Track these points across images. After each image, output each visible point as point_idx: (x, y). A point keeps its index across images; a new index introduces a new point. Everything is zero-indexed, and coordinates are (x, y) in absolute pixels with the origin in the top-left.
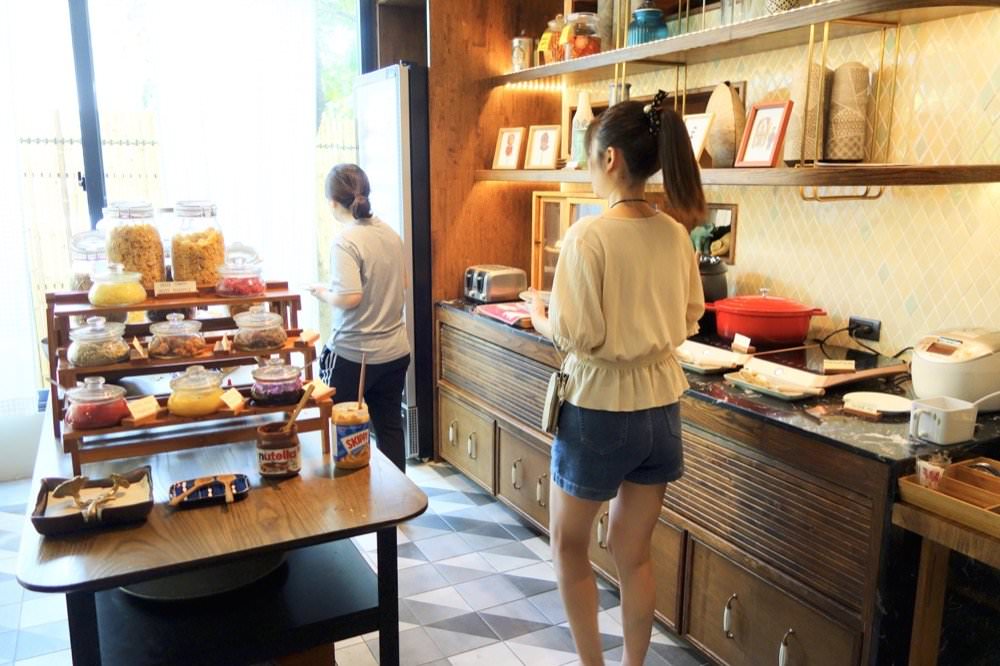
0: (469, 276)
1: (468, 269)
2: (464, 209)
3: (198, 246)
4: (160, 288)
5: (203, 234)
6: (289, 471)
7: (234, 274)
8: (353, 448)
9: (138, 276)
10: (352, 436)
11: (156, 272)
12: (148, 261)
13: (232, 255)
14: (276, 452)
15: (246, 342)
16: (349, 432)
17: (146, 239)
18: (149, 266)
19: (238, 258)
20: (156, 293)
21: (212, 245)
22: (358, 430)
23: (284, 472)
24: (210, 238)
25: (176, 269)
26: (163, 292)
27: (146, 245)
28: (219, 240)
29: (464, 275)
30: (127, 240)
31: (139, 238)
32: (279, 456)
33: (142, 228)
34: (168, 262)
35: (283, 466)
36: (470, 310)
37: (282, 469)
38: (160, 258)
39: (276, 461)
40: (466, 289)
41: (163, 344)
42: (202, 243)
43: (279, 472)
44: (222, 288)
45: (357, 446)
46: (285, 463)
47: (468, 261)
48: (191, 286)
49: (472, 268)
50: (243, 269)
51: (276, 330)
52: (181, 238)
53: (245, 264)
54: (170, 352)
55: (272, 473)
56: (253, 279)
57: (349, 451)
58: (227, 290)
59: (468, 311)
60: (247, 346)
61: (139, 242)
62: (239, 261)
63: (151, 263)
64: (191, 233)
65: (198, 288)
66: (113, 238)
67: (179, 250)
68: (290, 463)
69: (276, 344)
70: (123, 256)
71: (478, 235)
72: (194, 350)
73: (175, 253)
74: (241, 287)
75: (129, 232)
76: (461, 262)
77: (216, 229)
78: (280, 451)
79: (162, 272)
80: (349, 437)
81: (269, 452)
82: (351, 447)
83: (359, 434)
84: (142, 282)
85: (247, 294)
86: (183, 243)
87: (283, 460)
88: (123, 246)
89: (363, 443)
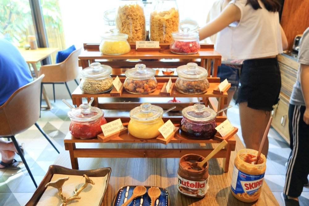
0: (297, 39)
1: (297, 36)
2: (302, 5)
3: (163, 19)
4: (140, 44)
5: (168, 12)
6: (198, 195)
7: (182, 39)
8: (250, 190)
9: (126, 36)
10: (251, 182)
11: (140, 34)
12: (136, 27)
13: (183, 26)
14: (191, 182)
15: (182, 88)
16: (248, 179)
17: (135, 14)
18: (136, 30)
19: (185, 28)
20: (137, 47)
21: (171, 19)
22: (255, 179)
23: (195, 196)
24: (171, 14)
25: (151, 33)
26: (141, 47)
27: (135, 18)
28: (176, 16)
29: (294, 39)
30: (125, 14)
31: (131, 13)
32: (192, 185)
33: (133, 7)
34: (148, 28)
35: (194, 192)
36: (294, 56)
37: (193, 193)
38: (143, 25)
39: (190, 188)
40: (294, 46)
41: (131, 85)
42: (167, 17)
43: (191, 195)
44: (173, 47)
45: (252, 189)
46: (197, 191)
47: (298, 32)
48: (156, 45)
49: (299, 35)
50: (188, 36)
51: (203, 81)
52: (155, 14)
53: (189, 32)
54: (135, 90)
55: (186, 194)
56: (192, 42)
57: (246, 191)
58: (176, 49)
59: (293, 57)
60: (182, 90)
61: (131, 15)
62: (185, 30)
63: (137, 29)
64: (162, 11)
65: (160, 46)
66: (119, 12)
67: (153, 21)
68: (199, 191)
69: (201, 91)
70: (123, 23)
71: (306, 19)
72: (149, 89)
73: (151, 23)
74: (184, 48)
75: (126, 8)
76: (294, 32)
77: (176, 9)
78: (194, 182)
79: (143, 34)
80: (248, 182)
81: (186, 181)
82: (248, 189)
83: (256, 181)
84: (128, 40)
85: (187, 52)
86: (156, 17)
87: (194, 188)
88: (123, 18)
89: (258, 187)
